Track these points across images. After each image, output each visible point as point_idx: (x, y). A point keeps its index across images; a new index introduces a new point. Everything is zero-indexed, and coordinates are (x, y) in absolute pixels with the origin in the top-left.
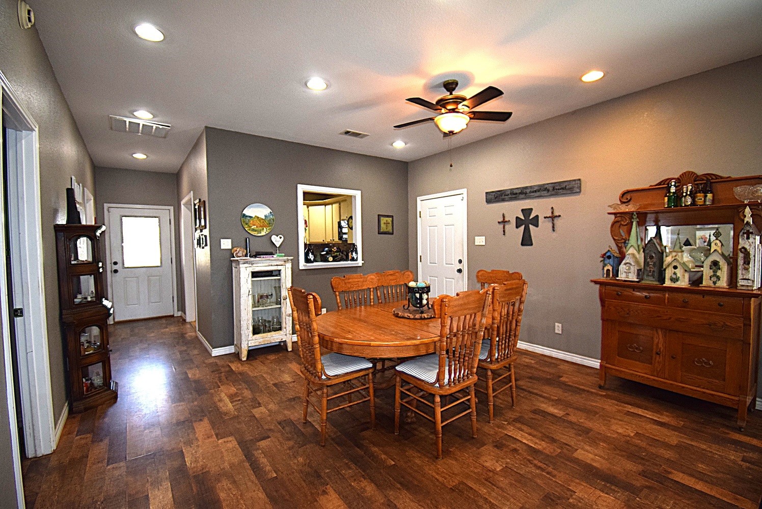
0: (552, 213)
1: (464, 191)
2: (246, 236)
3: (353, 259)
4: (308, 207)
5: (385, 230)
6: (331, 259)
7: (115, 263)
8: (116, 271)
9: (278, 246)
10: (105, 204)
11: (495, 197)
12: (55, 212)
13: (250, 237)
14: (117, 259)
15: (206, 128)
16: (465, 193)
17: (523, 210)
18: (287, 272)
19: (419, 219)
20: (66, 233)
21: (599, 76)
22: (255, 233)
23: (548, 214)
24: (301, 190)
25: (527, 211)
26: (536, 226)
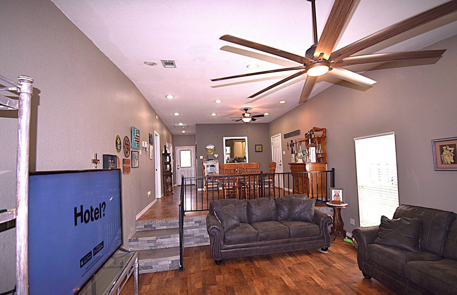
0: (296, 141)
1: (280, 134)
2: (207, 155)
3: (244, 162)
5: (258, 151)
6: (236, 162)
7: (178, 166)
8: (178, 168)
9: (216, 157)
10: (175, 147)
11: (286, 136)
12: (162, 151)
14: (179, 164)
15: (196, 124)
16: (280, 135)
17: (291, 141)
18: (217, 165)
19: (272, 145)
20: (165, 155)
21: (284, 102)
22: (210, 154)
23: (295, 142)
24: (225, 138)
25: (292, 141)
26: (294, 146)
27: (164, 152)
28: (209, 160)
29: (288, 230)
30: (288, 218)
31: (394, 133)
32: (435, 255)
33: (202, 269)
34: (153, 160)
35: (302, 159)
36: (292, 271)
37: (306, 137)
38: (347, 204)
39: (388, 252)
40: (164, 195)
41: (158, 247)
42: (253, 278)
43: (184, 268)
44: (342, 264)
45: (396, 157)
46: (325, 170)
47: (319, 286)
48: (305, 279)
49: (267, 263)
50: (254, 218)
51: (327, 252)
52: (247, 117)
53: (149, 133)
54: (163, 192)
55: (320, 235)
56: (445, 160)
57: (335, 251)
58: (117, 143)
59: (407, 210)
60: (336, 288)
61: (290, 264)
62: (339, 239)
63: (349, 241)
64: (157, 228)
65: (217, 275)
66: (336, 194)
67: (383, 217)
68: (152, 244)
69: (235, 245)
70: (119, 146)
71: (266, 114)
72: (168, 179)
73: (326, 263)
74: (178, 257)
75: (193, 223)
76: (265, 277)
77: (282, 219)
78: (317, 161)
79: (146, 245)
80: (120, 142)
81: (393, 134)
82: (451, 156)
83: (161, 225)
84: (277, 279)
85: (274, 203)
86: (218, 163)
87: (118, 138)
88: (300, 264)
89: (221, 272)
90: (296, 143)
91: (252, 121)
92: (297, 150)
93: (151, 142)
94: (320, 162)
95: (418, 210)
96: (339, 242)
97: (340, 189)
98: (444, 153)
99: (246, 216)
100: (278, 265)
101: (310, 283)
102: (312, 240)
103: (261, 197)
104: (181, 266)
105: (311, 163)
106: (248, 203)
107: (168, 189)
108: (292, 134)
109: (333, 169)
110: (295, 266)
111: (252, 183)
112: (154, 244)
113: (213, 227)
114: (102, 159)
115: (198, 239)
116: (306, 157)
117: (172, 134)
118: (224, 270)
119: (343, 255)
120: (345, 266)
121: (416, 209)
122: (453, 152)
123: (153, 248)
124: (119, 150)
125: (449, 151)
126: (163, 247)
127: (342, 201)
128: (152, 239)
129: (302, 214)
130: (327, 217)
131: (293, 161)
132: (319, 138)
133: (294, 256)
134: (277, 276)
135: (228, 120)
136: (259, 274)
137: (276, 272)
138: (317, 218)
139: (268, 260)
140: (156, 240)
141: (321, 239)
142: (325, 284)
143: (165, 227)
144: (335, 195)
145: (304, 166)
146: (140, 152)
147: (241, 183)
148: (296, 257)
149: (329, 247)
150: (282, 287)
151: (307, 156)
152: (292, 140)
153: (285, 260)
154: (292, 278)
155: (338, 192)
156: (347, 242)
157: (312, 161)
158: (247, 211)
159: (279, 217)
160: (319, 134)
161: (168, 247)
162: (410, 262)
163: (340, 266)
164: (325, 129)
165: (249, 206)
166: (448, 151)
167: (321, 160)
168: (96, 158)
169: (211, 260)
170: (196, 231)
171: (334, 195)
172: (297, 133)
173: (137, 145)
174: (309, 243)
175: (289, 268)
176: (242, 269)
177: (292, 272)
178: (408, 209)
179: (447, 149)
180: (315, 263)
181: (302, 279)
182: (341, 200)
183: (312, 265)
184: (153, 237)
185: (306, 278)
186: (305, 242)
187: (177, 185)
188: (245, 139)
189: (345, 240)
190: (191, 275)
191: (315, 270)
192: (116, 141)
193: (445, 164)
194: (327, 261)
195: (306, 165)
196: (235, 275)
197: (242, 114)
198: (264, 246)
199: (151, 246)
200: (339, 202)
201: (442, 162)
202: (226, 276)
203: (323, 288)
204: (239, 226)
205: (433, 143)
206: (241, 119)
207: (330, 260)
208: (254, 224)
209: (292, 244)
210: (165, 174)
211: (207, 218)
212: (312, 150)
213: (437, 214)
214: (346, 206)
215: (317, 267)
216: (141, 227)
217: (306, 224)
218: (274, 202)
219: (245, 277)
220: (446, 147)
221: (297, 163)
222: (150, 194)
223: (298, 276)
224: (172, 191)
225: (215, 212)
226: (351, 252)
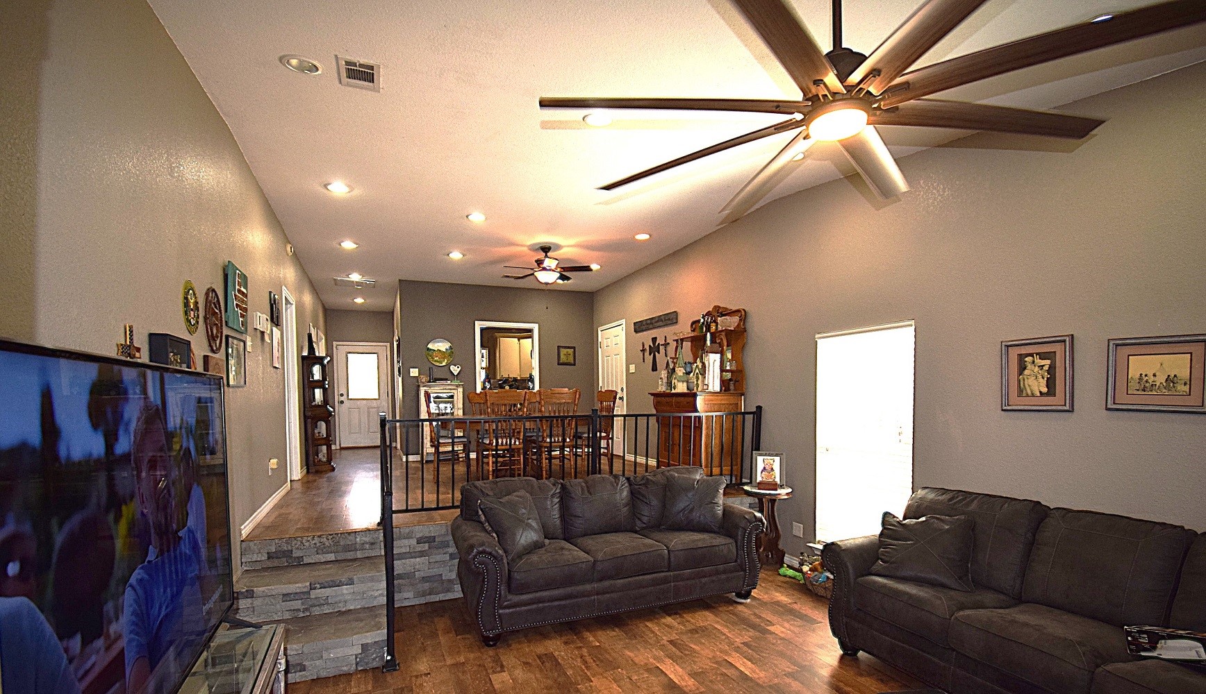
0: (665, 341)
1: (623, 321)
2: (430, 366)
3: (529, 389)
4: (519, 340)
5: (566, 362)
6: (507, 387)
7: (342, 395)
8: (342, 402)
9: (456, 374)
10: (334, 343)
11: (640, 327)
12: (302, 348)
13: (434, 367)
14: (343, 391)
15: (400, 280)
16: (624, 323)
17: (652, 339)
18: (459, 395)
19: (600, 349)
20: (308, 361)
21: (647, 237)
22: (438, 364)
23: (663, 342)
24: (479, 325)
25: (654, 340)
26: (659, 353)
27: (305, 353)
28: (436, 380)
29: (666, 551)
30: (660, 525)
31: (913, 324)
32: (1002, 597)
33: (449, 661)
34: (281, 371)
35: (685, 384)
36: (679, 649)
37: (693, 331)
38: (790, 490)
39: (908, 594)
40: (308, 472)
41: (316, 611)
42: (589, 674)
43: (397, 662)
44: (786, 625)
45: (913, 379)
46: (739, 411)
47: (751, 679)
48: (714, 665)
49: (615, 633)
50: (579, 524)
51: (749, 600)
52: (548, 268)
53: (270, 292)
54: (304, 463)
55: (736, 561)
56: (1027, 386)
57: (765, 597)
58: (186, 304)
59: (939, 500)
60: (788, 680)
61: (671, 635)
62: (767, 570)
63: (790, 572)
64: (306, 560)
65: (494, 672)
66: (767, 467)
67: (886, 515)
68: (297, 604)
69: (538, 594)
70: (192, 312)
71: (595, 267)
72: (316, 427)
73: (754, 626)
74: (382, 634)
75: (414, 542)
76: (619, 668)
77: (645, 525)
78: (723, 388)
79: (278, 606)
80: (196, 303)
81: (911, 325)
82: (1043, 378)
83: (319, 551)
84: (648, 670)
85: (627, 489)
86: (461, 390)
87: (188, 289)
88: (694, 631)
89: (502, 666)
90: (666, 345)
91: (560, 281)
92: (675, 361)
93: (275, 319)
94: (729, 390)
95: (963, 500)
96: (769, 577)
97: (777, 455)
98: (1026, 372)
99: (558, 522)
100: (642, 637)
101: (729, 675)
102: (717, 573)
103: (592, 474)
104: (389, 658)
105: (711, 392)
106: (563, 487)
107: (318, 456)
108: (656, 322)
109: (759, 408)
110: (685, 638)
111: (558, 440)
112: (303, 604)
113: (481, 549)
114: (147, 346)
115: (426, 586)
116: (698, 379)
117: (323, 304)
118: (509, 658)
119: (785, 605)
120: (796, 630)
121: (957, 497)
122: (1047, 369)
123: (301, 615)
124: (192, 328)
125: (1039, 366)
126: (331, 611)
127: (779, 483)
128: (298, 591)
129: (694, 514)
130: (754, 520)
131: (662, 388)
132: (728, 333)
133: (676, 614)
134: (646, 664)
135: (493, 276)
136: (602, 661)
137: (643, 656)
138: (729, 524)
139: (617, 626)
140: (309, 593)
141: (738, 571)
142: (762, 675)
143: (331, 557)
144: (764, 468)
145: (692, 399)
146: (249, 343)
147: (527, 441)
148: (681, 617)
149: (755, 588)
150: (664, 689)
151: (700, 376)
152: (656, 338)
153: (658, 625)
154: (684, 665)
155: (772, 462)
156: (785, 576)
157: (711, 389)
158: (560, 508)
159: (638, 523)
160: (731, 322)
161: (344, 610)
162: (961, 613)
163: (783, 630)
164: (744, 310)
165: (565, 496)
166: (1037, 367)
167: (732, 387)
168: (131, 339)
169: (468, 636)
170: (419, 565)
171: (762, 468)
172: (670, 319)
173: (241, 319)
174: (713, 581)
175: (671, 642)
176: (556, 654)
177: (679, 652)
178: (940, 498)
179: (1033, 362)
180: (728, 627)
181: (708, 667)
182: (778, 480)
183: (722, 632)
184: (300, 585)
185: (717, 663)
186: (704, 580)
187: (338, 448)
188: (530, 331)
189: (782, 571)
190: (419, 681)
191: (731, 643)
192: (186, 298)
193: (1027, 396)
194: (754, 620)
195: (698, 398)
196: (541, 671)
197: (536, 261)
198: (608, 593)
199: (294, 610)
200: (774, 486)
201: (1020, 392)
202: (519, 673)
203: (761, 683)
204: (543, 546)
205: (1003, 346)
206: (532, 272)
207: (760, 617)
208: (579, 541)
209: (675, 586)
210: (309, 414)
211: (455, 529)
212: (713, 360)
213: (1006, 505)
214: (787, 494)
215: (733, 635)
216: (259, 559)
217: (705, 536)
218: (627, 485)
219: (570, 672)
220: (1031, 358)
221: (673, 391)
222: (275, 467)
223: (696, 659)
224: (330, 460)
225: (480, 512)
226: (800, 599)
